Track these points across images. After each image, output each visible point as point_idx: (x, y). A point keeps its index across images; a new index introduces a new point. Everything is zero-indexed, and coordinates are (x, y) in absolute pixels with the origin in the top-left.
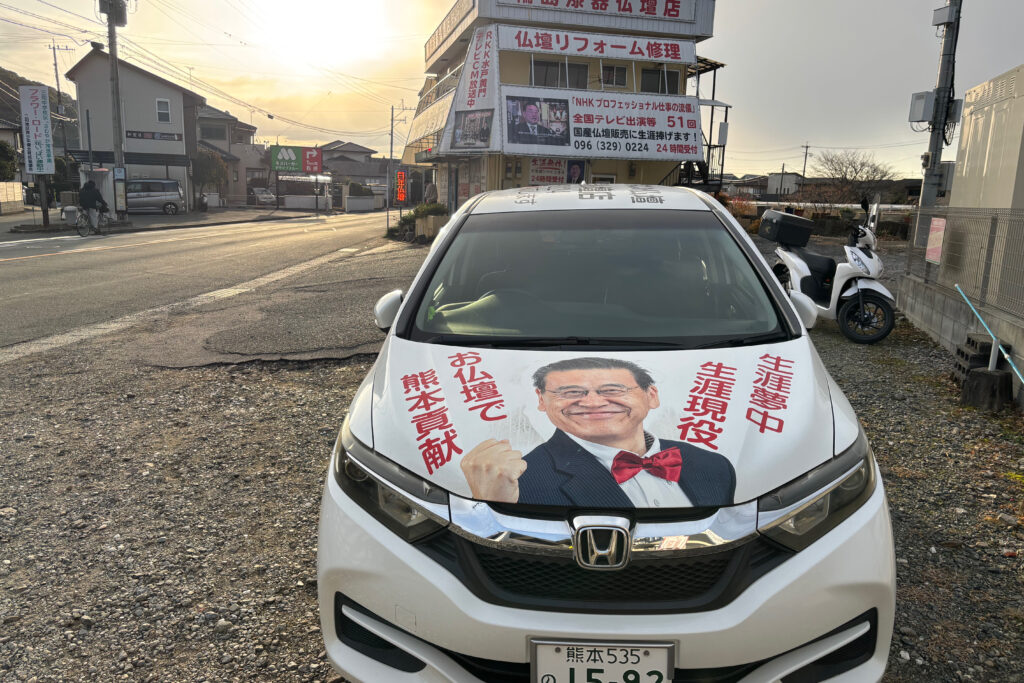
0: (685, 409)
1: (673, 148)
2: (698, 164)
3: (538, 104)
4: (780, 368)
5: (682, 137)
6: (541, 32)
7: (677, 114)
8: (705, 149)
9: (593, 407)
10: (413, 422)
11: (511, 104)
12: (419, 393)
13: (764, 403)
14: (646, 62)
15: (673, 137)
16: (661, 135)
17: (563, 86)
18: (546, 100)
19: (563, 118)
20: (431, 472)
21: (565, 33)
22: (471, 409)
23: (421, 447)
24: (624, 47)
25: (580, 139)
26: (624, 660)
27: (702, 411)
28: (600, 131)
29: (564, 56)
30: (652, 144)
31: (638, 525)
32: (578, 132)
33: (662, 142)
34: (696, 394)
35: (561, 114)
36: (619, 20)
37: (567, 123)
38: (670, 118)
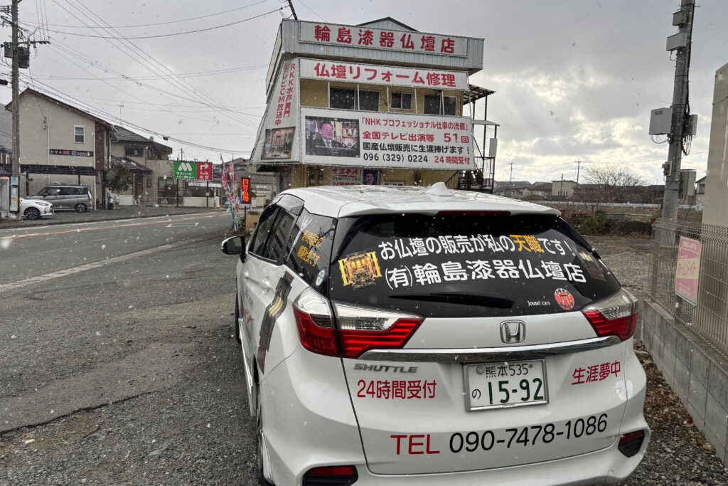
1: (449, 159)
3: (332, 123)
5: (457, 150)
6: (337, 64)
7: (452, 131)
14: (425, 89)
15: (449, 150)
16: (438, 149)
17: (355, 109)
18: (339, 120)
19: (354, 135)
21: (357, 65)
24: (408, 77)
25: (368, 152)
28: (386, 145)
29: (356, 84)
30: (431, 156)
32: (366, 146)
33: (440, 155)
35: (353, 131)
36: (403, 55)
37: (358, 139)
38: (446, 134)
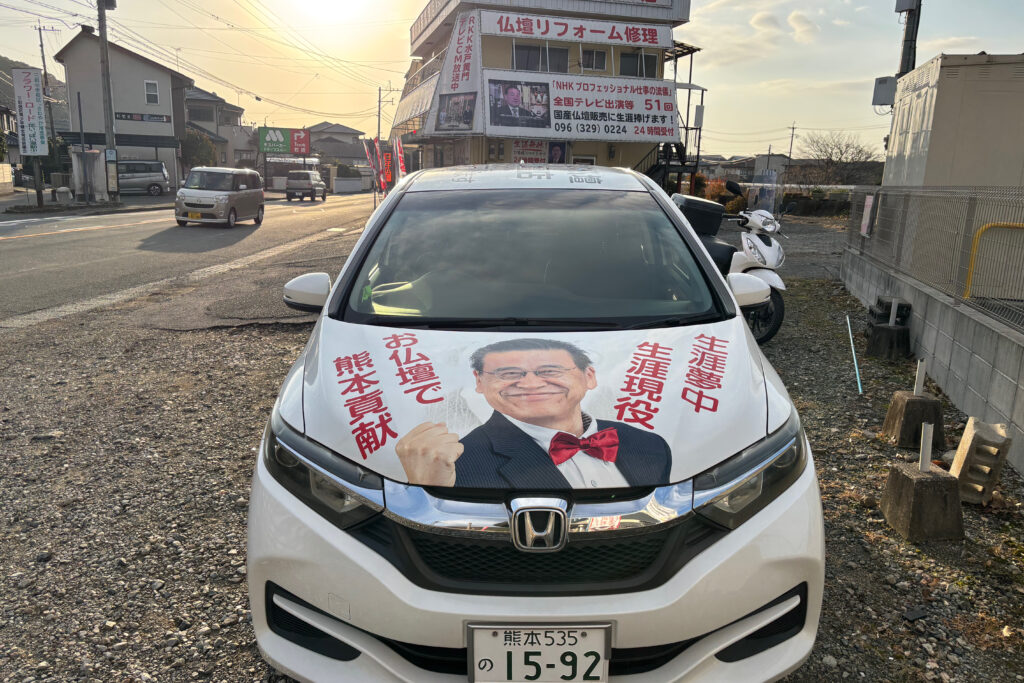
0: (622, 390)
1: (651, 131)
2: (677, 146)
3: (519, 87)
4: (715, 348)
5: (659, 119)
6: (522, 17)
7: (654, 97)
8: (683, 131)
9: (531, 389)
10: (345, 406)
11: (493, 87)
12: (352, 376)
13: (699, 383)
14: (625, 47)
15: (650, 119)
16: (639, 118)
17: (544, 70)
18: (527, 84)
19: (544, 101)
20: (365, 457)
21: (546, 18)
22: (406, 392)
23: (354, 432)
24: (603, 32)
25: (560, 121)
26: (562, 642)
27: (638, 391)
28: (579, 114)
29: (545, 41)
30: (630, 126)
31: (575, 506)
32: (558, 115)
33: (640, 125)
34: (632, 374)
35: (542, 97)
36: (598, 5)
37: (547, 106)
38: (647, 101)
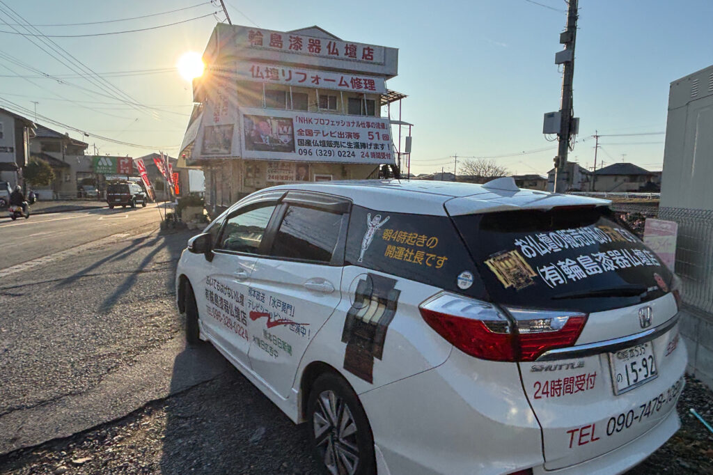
1: (373, 155)
2: (392, 166)
3: (268, 121)
5: (380, 147)
6: (270, 67)
7: (375, 130)
8: (396, 155)
11: (247, 120)
14: (350, 93)
15: (373, 146)
16: (364, 146)
17: (289, 108)
18: (275, 118)
19: (289, 132)
21: (289, 69)
24: (334, 81)
25: (303, 148)
28: (318, 142)
29: (289, 86)
30: (358, 152)
32: (301, 142)
33: (365, 150)
35: (288, 129)
36: (329, 60)
37: (292, 135)
38: (369, 132)
